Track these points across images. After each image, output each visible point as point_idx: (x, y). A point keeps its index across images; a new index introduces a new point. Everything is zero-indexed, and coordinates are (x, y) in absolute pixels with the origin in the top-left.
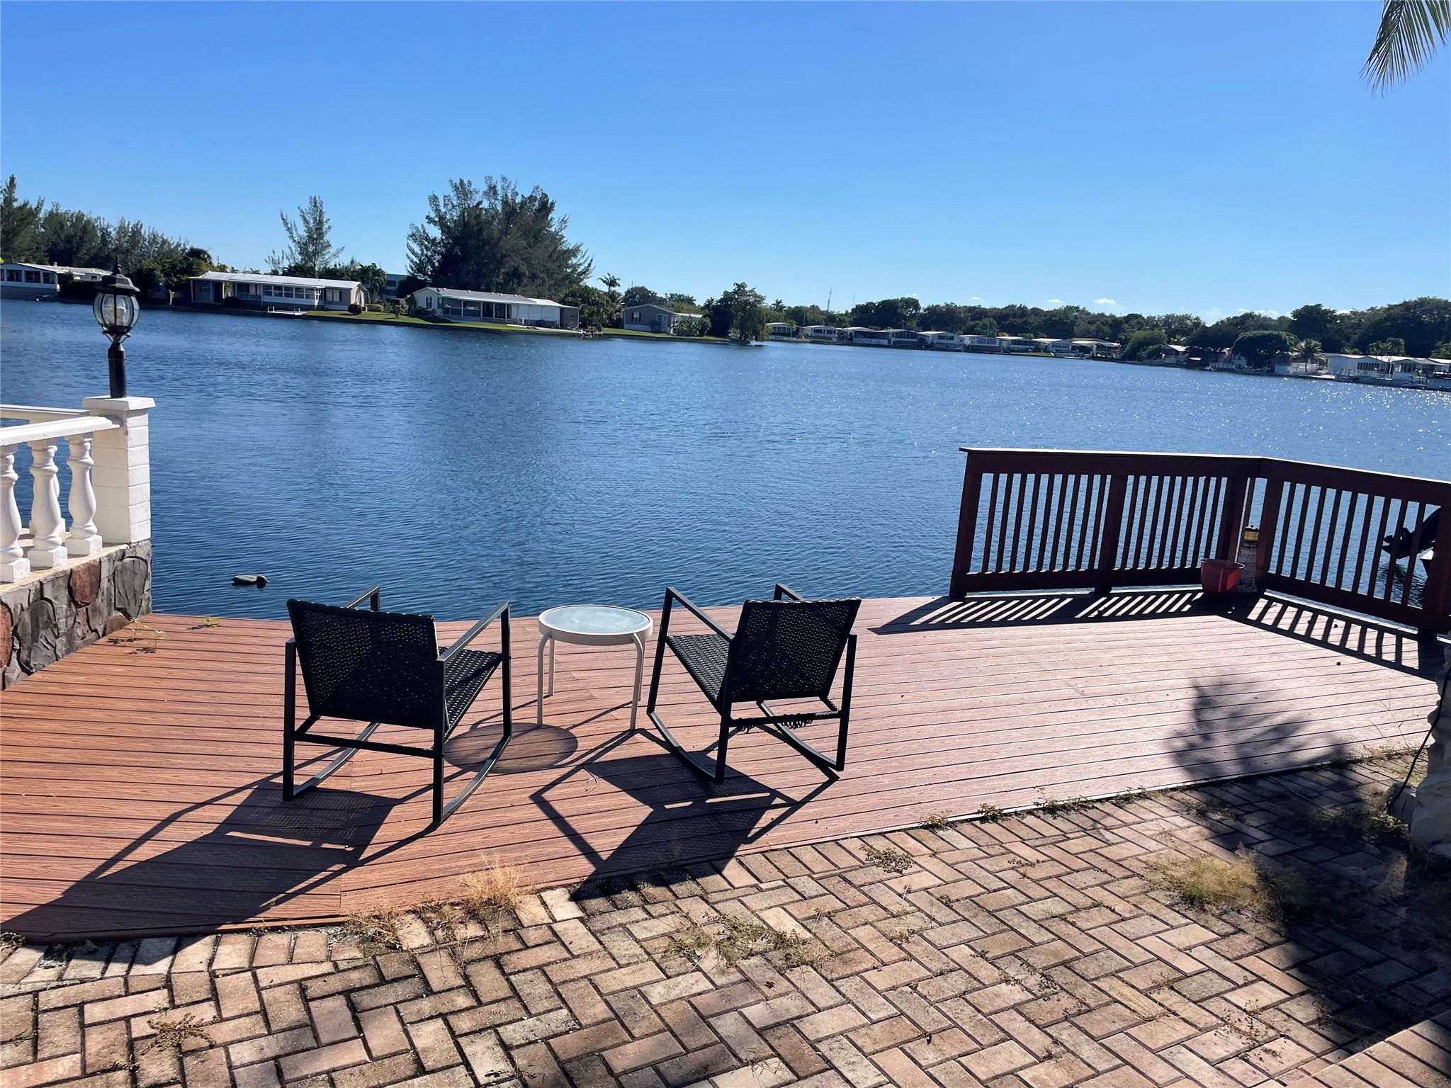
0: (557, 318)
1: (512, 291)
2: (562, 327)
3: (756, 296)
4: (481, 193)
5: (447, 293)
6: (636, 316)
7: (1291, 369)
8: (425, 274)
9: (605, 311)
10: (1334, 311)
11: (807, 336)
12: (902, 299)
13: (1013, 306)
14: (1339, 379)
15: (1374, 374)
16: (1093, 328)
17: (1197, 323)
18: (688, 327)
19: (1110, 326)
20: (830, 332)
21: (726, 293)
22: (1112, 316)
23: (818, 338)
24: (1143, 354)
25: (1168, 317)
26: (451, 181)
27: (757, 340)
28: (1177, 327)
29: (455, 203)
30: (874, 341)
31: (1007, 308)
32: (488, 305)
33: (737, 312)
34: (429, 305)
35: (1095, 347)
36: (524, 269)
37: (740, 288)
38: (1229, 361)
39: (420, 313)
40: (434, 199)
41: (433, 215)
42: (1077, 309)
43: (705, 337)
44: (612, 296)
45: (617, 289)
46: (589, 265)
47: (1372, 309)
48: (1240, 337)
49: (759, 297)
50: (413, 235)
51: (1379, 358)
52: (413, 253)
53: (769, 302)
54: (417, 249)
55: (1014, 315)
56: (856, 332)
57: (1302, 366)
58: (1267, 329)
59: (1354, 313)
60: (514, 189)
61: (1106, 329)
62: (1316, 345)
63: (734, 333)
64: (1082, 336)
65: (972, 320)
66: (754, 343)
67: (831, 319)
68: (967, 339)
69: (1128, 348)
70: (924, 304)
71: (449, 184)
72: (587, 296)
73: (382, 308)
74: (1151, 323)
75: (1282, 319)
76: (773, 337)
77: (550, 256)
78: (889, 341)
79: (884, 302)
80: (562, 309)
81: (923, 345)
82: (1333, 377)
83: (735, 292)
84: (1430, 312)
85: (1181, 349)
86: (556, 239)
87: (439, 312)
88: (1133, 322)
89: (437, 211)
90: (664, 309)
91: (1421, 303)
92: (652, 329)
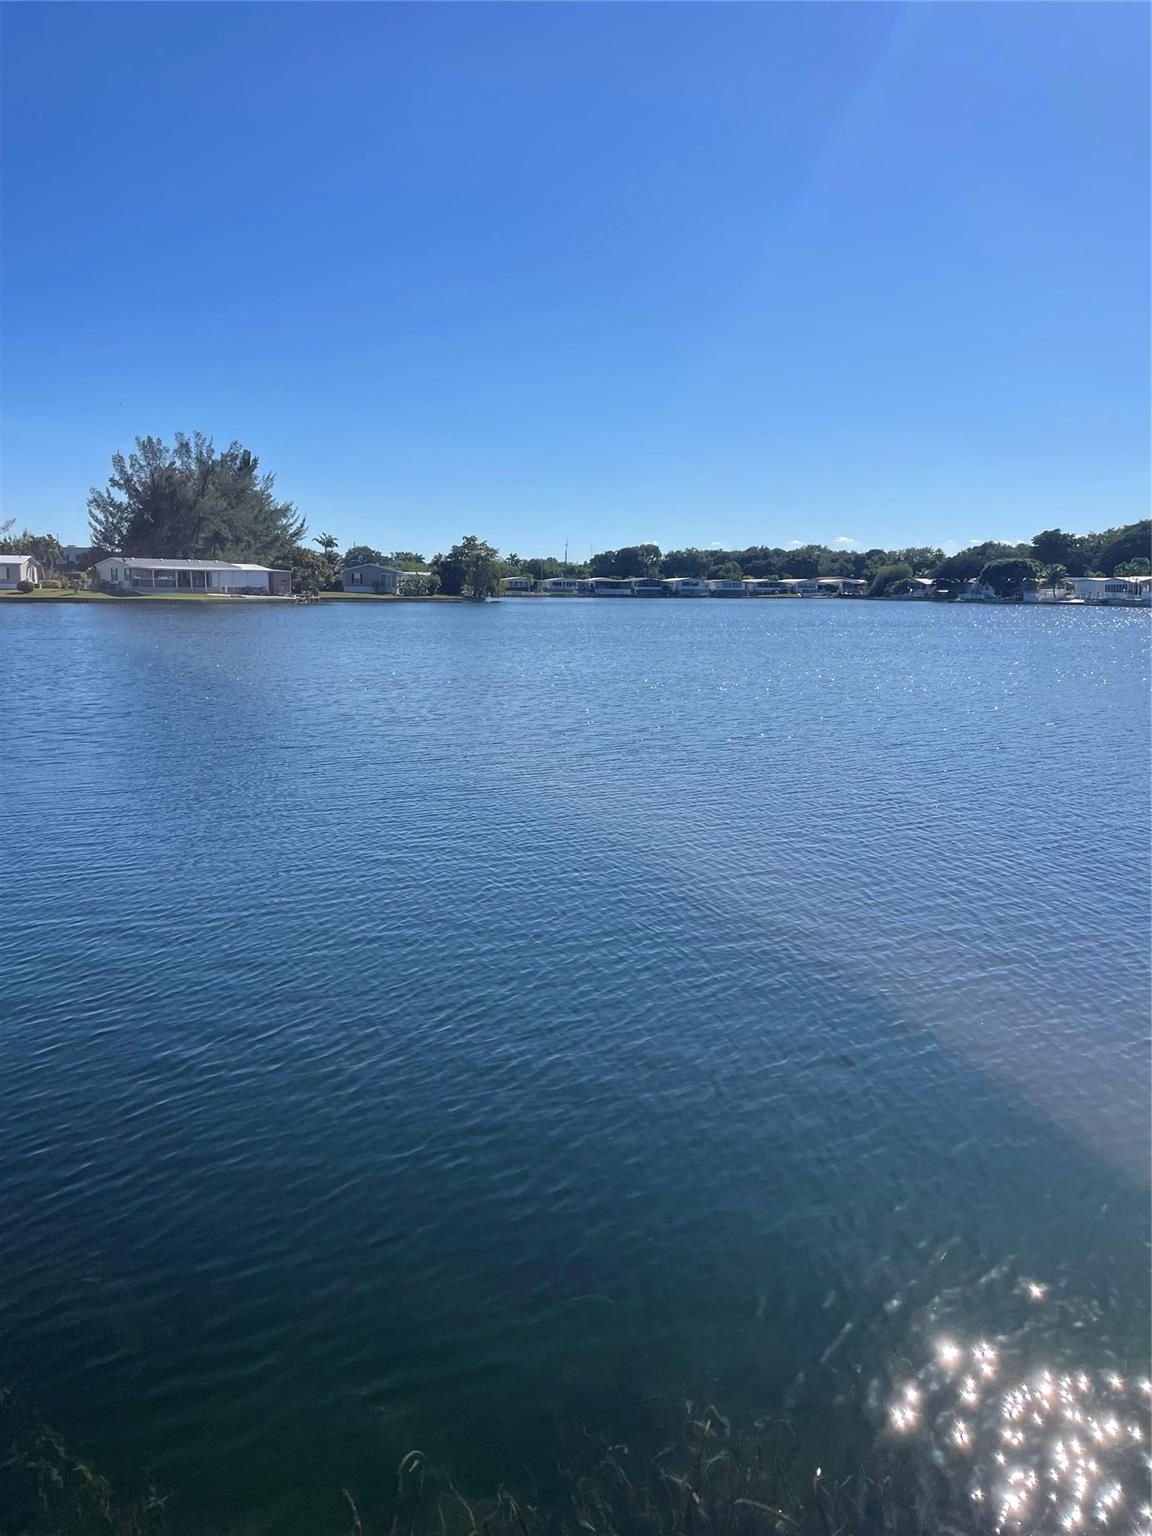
0: (265, 583)
1: (213, 557)
2: (272, 593)
3: (487, 549)
4: (171, 452)
5: (134, 562)
6: (357, 577)
7: (1041, 595)
8: (112, 544)
9: (321, 573)
10: (1073, 535)
11: (546, 590)
12: (642, 547)
13: (755, 548)
14: (1089, 603)
15: (1124, 596)
16: (836, 566)
17: (940, 556)
18: (416, 586)
19: (854, 563)
20: (569, 584)
21: (455, 548)
22: (854, 553)
23: (558, 591)
24: (891, 589)
25: (908, 551)
26: (137, 439)
27: (492, 596)
28: (920, 561)
29: (143, 463)
30: (617, 591)
31: (749, 550)
32: (184, 574)
33: (470, 566)
34: (115, 577)
35: (841, 585)
36: (226, 533)
37: (470, 542)
38: (977, 591)
39: (103, 586)
40: (118, 461)
41: (117, 478)
42: (818, 547)
43: (435, 596)
44: (331, 558)
45: (335, 550)
46: (302, 525)
47: (1109, 530)
48: (986, 566)
49: (492, 550)
50: (95, 500)
51: (1126, 579)
52: (97, 520)
53: (503, 556)
54: (101, 516)
55: (757, 557)
56: (597, 583)
57: (1050, 592)
58: (1007, 556)
59: (1093, 536)
60: (209, 446)
61: (850, 566)
62: (1061, 570)
63: (467, 590)
64: (827, 575)
65: (715, 564)
66: (489, 599)
67: (570, 571)
68: (713, 584)
69: (874, 584)
70: (664, 551)
71: (135, 442)
72: (300, 558)
73: (59, 583)
74: (893, 558)
75: (1021, 547)
76: (510, 593)
77: (256, 518)
78: (633, 591)
79: (623, 550)
80: (270, 573)
81: (667, 592)
82: (1083, 601)
83: (465, 546)
85: (927, 582)
86: (262, 499)
87: (127, 585)
88: (876, 558)
89: (122, 471)
90: (390, 568)
92: (376, 589)
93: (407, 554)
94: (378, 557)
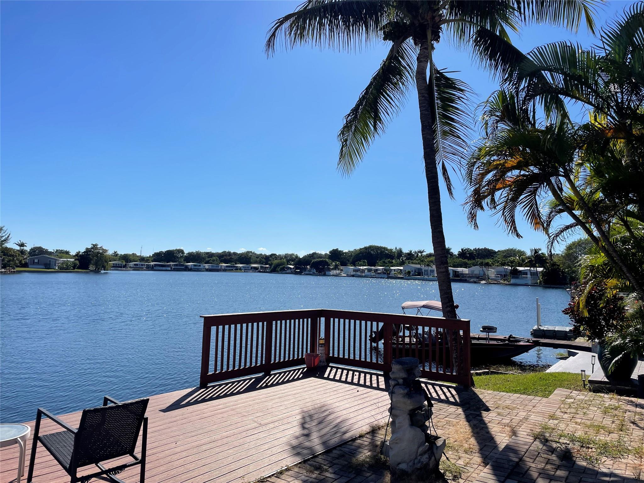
3: (103, 249)
6: (36, 261)
7: (331, 273)
9: (18, 259)
10: (343, 251)
11: (131, 267)
12: (176, 250)
13: (225, 252)
14: (348, 276)
15: (359, 273)
16: (258, 259)
17: (297, 257)
18: (66, 265)
19: (265, 259)
20: (142, 265)
21: (87, 249)
22: (265, 255)
23: (136, 268)
24: (279, 269)
25: (286, 254)
27: (104, 270)
28: (291, 259)
30: (164, 268)
31: (223, 252)
33: (93, 257)
35: (260, 267)
37: (95, 246)
38: (310, 271)
42: (251, 252)
43: (76, 270)
44: (22, 252)
45: (25, 248)
46: (8, 237)
47: (355, 250)
48: (312, 261)
49: (105, 250)
51: (359, 267)
53: (110, 252)
55: (226, 255)
56: (155, 264)
57: (335, 272)
58: (321, 258)
59: (349, 251)
61: (263, 260)
62: (338, 264)
63: (92, 267)
64: (254, 263)
65: (208, 258)
66: (103, 272)
67: (142, 259)
68: (207, 266)
69: (272, 267)
70: (186, 252)
72: (7, 252)
74: (280, 257)
75: (326, 254)
76: (113, 268)
78: (171, 268)
79: (168, 251)
81: (187, 269)
82: (346, 275)
83: (92, 248)
84: (373, 250)
85: (292, 267)
88: (273, 257)
90: (52, 257)
91: (370, 247)
92: (46, 267)
93: (62, 250)
94: (47, 252)
